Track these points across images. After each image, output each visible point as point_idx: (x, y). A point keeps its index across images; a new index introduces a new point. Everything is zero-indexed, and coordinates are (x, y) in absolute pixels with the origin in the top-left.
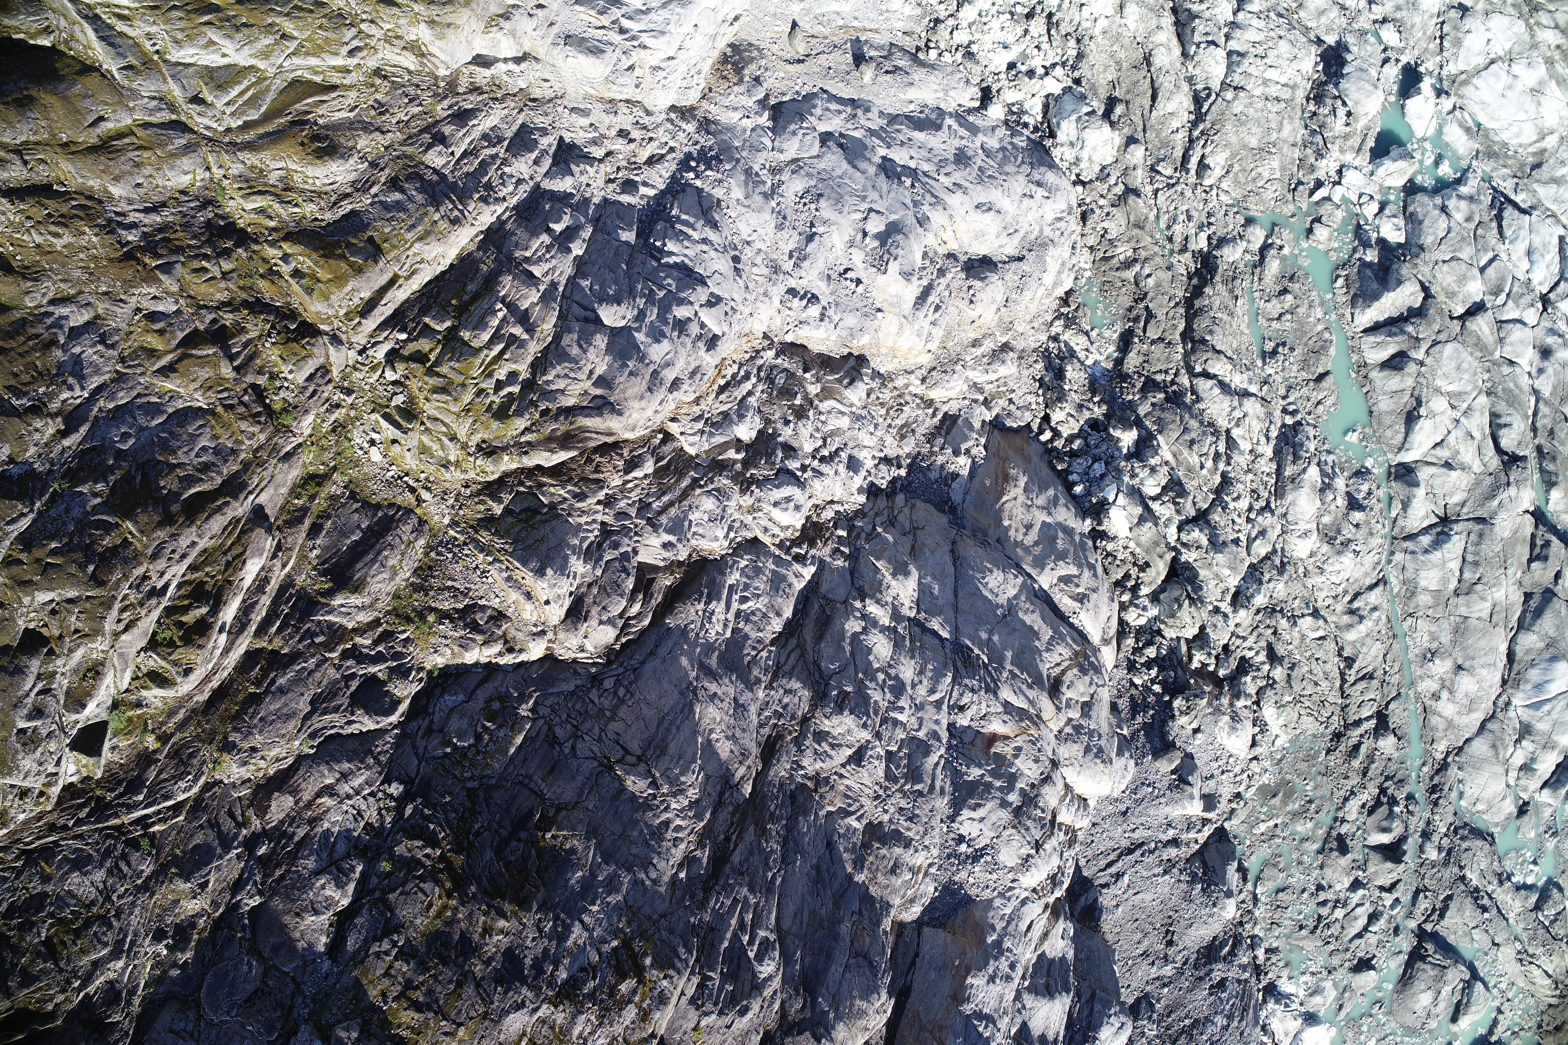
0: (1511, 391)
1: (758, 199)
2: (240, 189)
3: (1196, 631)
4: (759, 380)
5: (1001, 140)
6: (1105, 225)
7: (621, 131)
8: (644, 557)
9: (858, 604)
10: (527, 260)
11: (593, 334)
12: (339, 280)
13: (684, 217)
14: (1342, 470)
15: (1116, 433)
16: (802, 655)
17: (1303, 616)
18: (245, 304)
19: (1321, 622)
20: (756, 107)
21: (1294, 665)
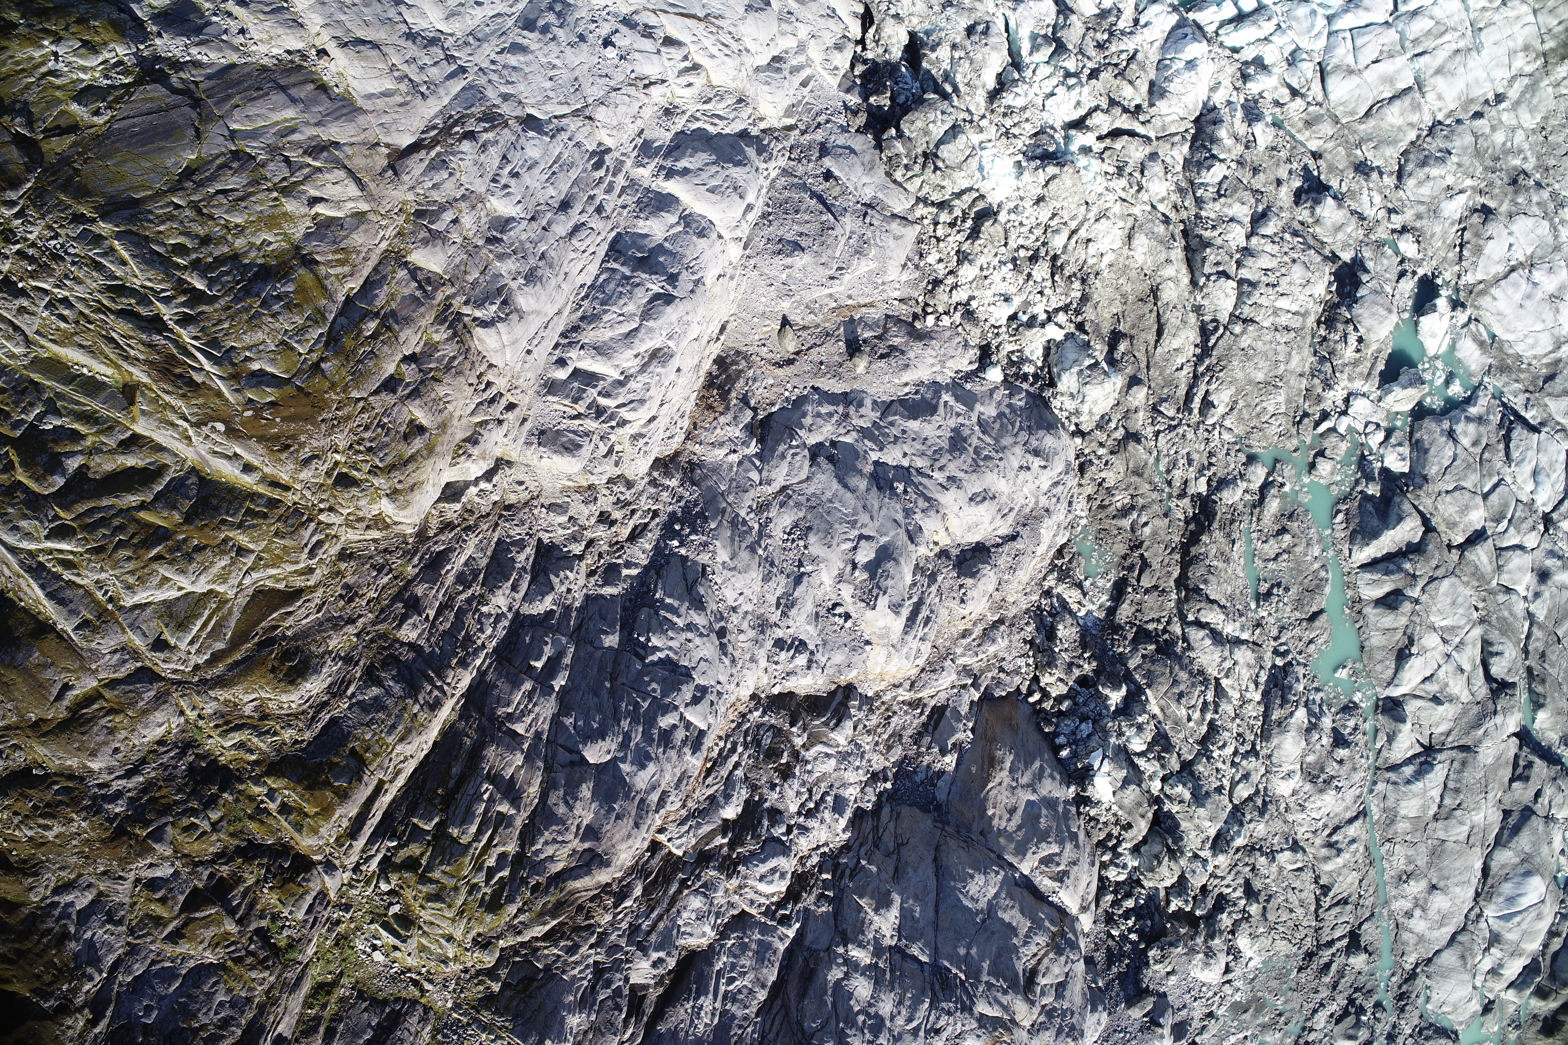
0: (1505, 619)
1: (745, 555)
2: (217, 726)
3: (1175, 879)
4: (746, 748)
5: (999, 403)
6: (1103, 475)
7: (602, 514)
8: (636, 979)
9: (841, 950)
10: (510, 717)
11: (578, 786)
12: (326, 812)
13: (668, 601)
14: (1330, 706)
15: (1106, 691)
16: (787, 1014)
17: (1282, 850)
18: (239, 851)
19: (1299, 856)
20: (742, 435)
21: (1270, 896)
